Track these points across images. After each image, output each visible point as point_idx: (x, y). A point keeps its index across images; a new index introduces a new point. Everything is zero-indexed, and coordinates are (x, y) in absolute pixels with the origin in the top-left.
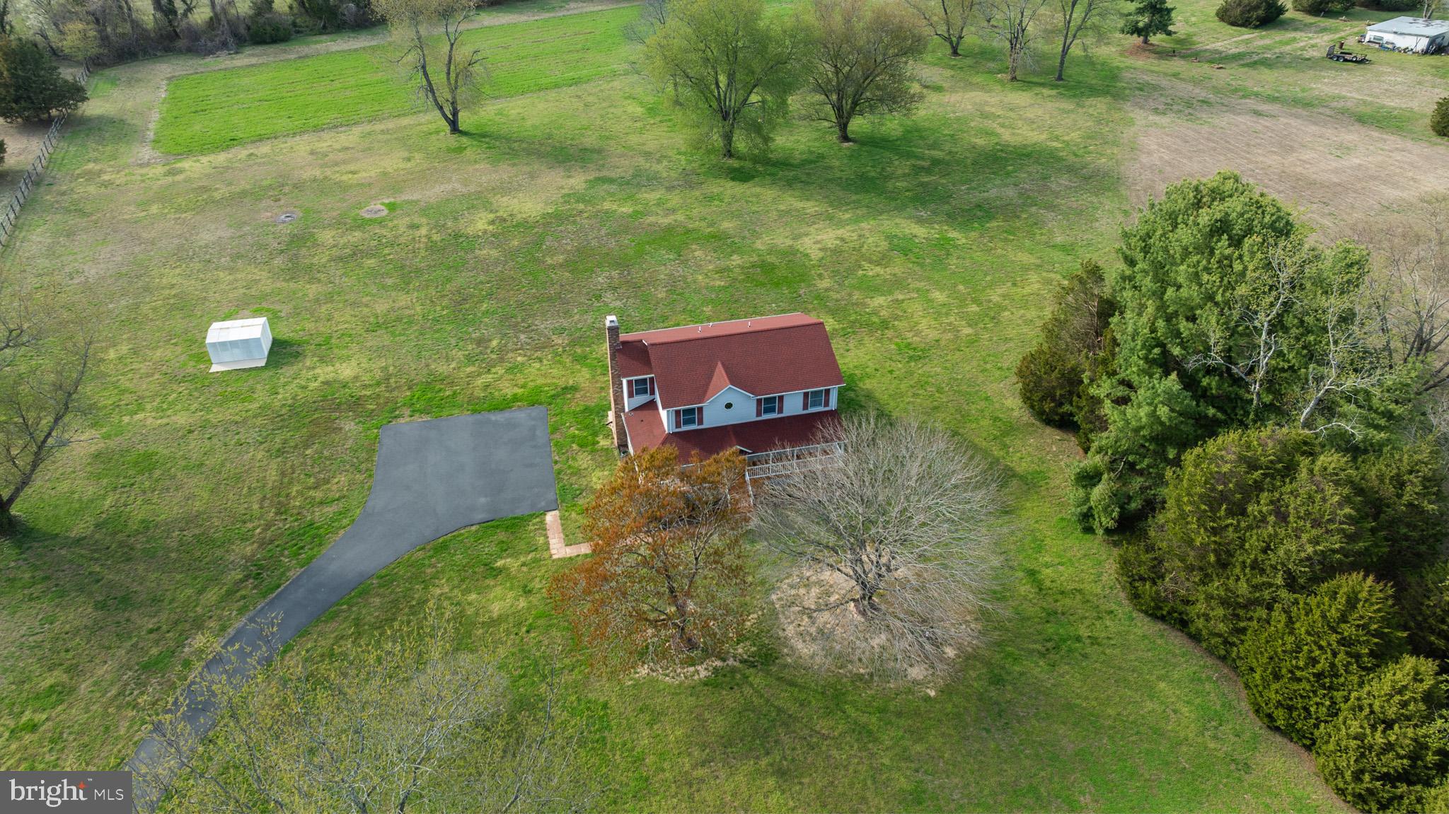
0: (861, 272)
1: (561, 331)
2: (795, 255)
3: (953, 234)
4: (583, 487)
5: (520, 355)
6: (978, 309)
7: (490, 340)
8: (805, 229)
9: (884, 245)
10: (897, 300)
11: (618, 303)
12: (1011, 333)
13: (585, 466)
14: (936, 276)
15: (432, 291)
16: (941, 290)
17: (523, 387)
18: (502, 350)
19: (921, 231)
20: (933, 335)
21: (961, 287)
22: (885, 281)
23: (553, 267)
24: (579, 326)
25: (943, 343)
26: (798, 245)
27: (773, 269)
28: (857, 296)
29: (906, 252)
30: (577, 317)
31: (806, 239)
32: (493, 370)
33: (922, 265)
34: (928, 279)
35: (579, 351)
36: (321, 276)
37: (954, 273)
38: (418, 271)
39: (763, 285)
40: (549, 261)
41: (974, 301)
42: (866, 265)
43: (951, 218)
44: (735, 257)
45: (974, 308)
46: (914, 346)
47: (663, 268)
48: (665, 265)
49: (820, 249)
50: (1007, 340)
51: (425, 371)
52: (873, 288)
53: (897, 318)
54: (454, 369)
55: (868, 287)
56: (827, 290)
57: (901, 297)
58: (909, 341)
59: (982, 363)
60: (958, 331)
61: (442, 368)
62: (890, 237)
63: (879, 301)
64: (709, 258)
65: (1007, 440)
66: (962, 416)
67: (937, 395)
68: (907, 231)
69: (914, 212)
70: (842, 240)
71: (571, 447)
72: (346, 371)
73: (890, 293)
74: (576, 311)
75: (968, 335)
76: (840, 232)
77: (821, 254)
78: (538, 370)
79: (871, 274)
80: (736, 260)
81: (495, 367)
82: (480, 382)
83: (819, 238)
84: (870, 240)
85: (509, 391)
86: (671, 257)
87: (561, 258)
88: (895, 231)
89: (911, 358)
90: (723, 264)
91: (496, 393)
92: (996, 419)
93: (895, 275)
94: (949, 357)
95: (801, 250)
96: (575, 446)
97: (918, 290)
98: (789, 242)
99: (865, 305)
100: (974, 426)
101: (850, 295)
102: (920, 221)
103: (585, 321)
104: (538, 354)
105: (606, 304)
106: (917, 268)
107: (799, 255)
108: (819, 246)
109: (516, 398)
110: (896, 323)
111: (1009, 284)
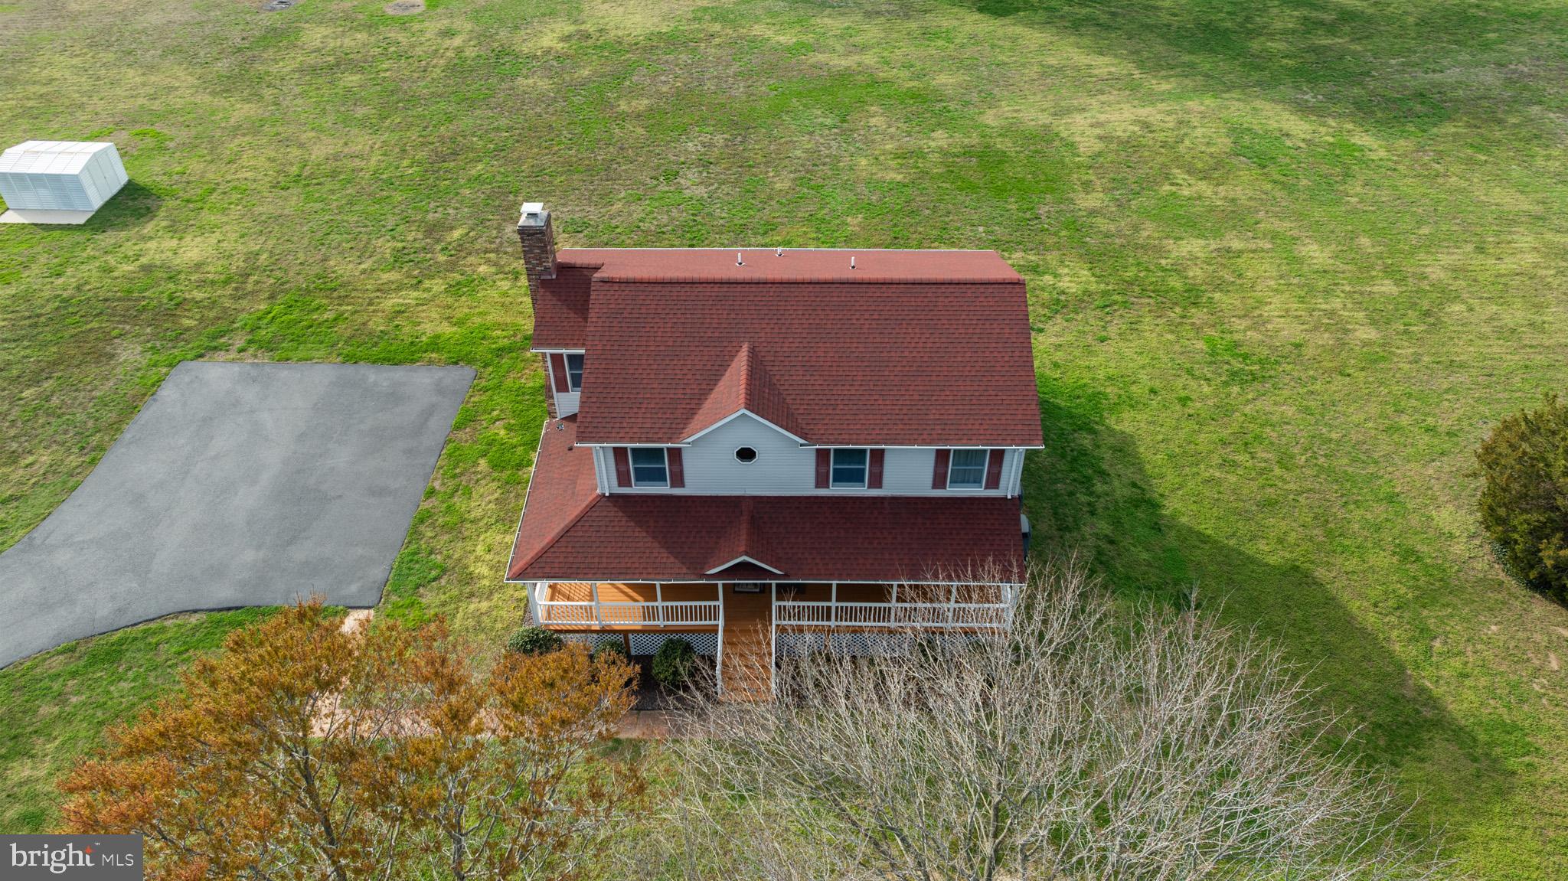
0: (1167, 188)
2: (1049, 142)
3: (1363, 139)
4: (450, 563)
5: (488, 261)
6: (1395, 290)
7: (452, 228)
8: (1083, 100)
9: (1223, 143)
10: (1228, 250)
11: (700, 191)
12: (1464, 351)
13: (477, 513)
14: (1317, 213)
15: (413, 135)
16: (1323, 241)
17: (460, 323)
18: (462, 249)
19: (1299, 127)
20: (1290, 331)
21: (1364, 241)
22: (1212, 209)
23: (624, 117)
24: (614, 223)
25: (1309, 352)
26: (1061, 127)
27: (1000, 162)
28: (1149, 231)
29: (1263, 161)
30: (618, 206)
31: (1078, 118)
32: (427, 284)
33: (1290, 189)
34: (1299, 216)
36: (268, 93)
37: (1353, 212)
38: (413, 100)
39: (974, 188)
40: (623, 106)
41: (1388, 271)
42: (1180, 175)
43: (1364, 111)
44: (939, 133)
45: (1388, 287)
46: (1244, 350)
47: (807, 138)
48: (811, 133)
49: (1100, 138)
50: (1452, 366)
51: (316, 269)
52: (1190, 224)
53: (1220, 286)
54: (364, 272)
55: (1175, 218)
56: (1093, 213)
57: (1236, 245)
58: (1237, 337)
59: (1390, 410)
60: (1347, 331)
61: (344, 267)
62: (1236, 132)
63: (1193, 246)
64: (893, 130)
65: (1430, 617)
66: (1329, 534)
67: (1277, 471)
68: (1273, 124)
69: (1291, 93)
70: (1146, 125)
71: (475, 464)
72: (193, 250)
73: (1217, 233)
74: (622, 195)
75: (1365, 344)
76: (1143, 112)
77: (1099, 146)
78: (505, 294)
79: (1186, 192)
80: (940, 138)
81: (432, 278)
82: (391, 303)
83: (1102, 118)
84: (1199, 132)
85: (432, 325)
86: (828, 122)
87: (643, 104)
88: (1249, 121)
89: (1234, 374)
90: (911, 143)
91: (407, 329)
92: (1409, 555)
93: (1233, 200)
94: (1318, 386)
95: (1064, 134)
96: (483, 463)
97: (1274, 236)
98: (1045, 119)
99: (1160, 251)
100: (1352, 564)
101: (1136, 228)
102: (1303, 109)
103: (630, 214)
105: (679, 190)
106: (1279, 194)
107: (1057, 143)
108: (1098, 131)
109: (435, 344)
110: (1217, 296)
111: (1470, 248)
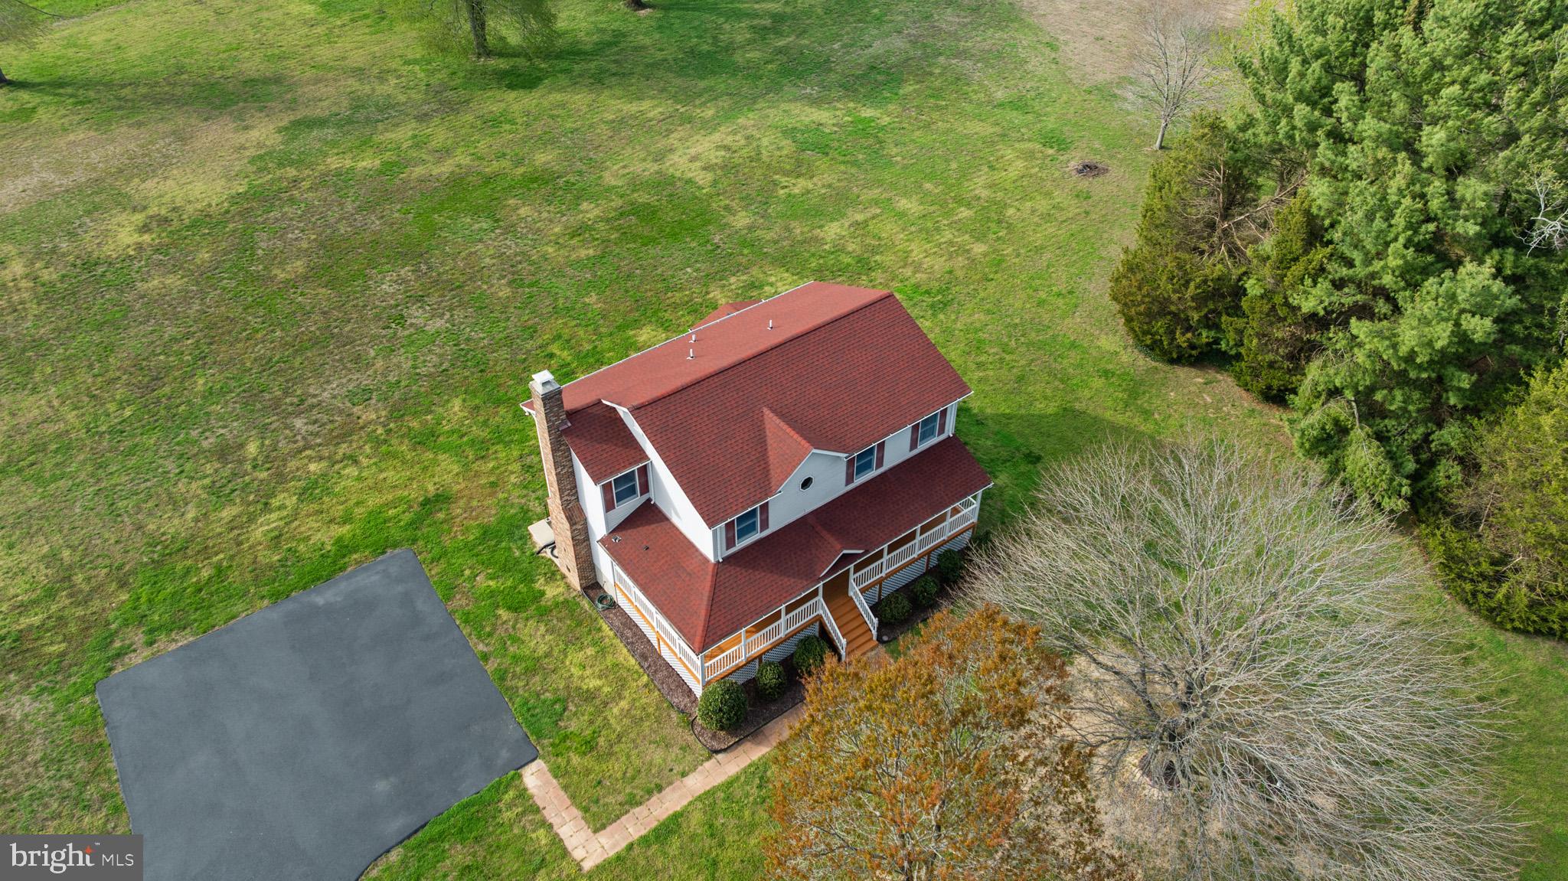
0: (782, 192)
1: (364, 396)
2: (673, 184)
3: (868, 113)
4: (563, 694)
5: (310, 459)
6: (970, 213)
7: (241, 446)
8: (662, 143)
9: (788, 146)
10: (857, 223)
11: (439, 323)
12: (1038, 238)
13: (542, 649)
14: (887, 176)
15: (85, 377)
16: (906, 194)
17: (347, 519)
18: (272, 459)
19: (823, 116)
20: (939, 264)
21: (928, 186)
22: (823, 197)
23: (291, 284)
24: (392, 379)
25: (960, 274)
26: (668, 168)
27: (654, 213)
28: (798, 229)
29: (824, 150)
30: (380, 364)
31: (674, 158)
32: (275, 502)
33: (855, 163)
34: (880, 183)
35: (415, 424)
37: (905, 167)
39: (653, 241)
40: (281, 275)
41: (959, 201)
42: (782, 179)
43: (849, 90)
44: (585, 206)
45: (964, 213)
46: (924, 288)
47: (480, 246)
48: (481, 240)
49: (704, 169)
50: (1039, 250)
51: (139, 540)
52: (816, 212)
53: (874, 251)
54: (197, 520)
55: (807, 212)
56: (751, 228)
57: (860, 217)
58: (913, 281)
59: (1030, 292)
60: (968, 251)
61: (173, 526)
62: (789, 132)
63: (833, 231)
64: (545, 215)
65: (1143, 403)
66: (1062, 381)
67: (1008, 357)
68: (807, 120)
69: (796, 91)
70: (727, 148)
71: (498, 617)
73: (843, 216)
74: (372, 353)
75: (985, 255)
76: (716, 137)
77: (710, 176)
78: (359, 479)
79: (796, 191)
80: (590, 211)
81: (273, 495)
82: (259, 532)
83: (693, 151)
84: (765, 142)
85: (325, 536)
86: (485, 226)
87: (299, 266)
88: (790, 122)
89: (932, 306)
90: (573, 220)
91: (302, 548)
92: (1106, 374)
93: (830, 186)
94: (982, 295)
95: (678, 174)
96: (504, 614)
97: (876, 202)
98: (652, 167)
99: (818, 240)
100: (1087, 393)
101: (788, 229)
102: (816, 102)
103: (399, 366)
104: (343, 449)
105: (420, 330)
106: (853, 170)
107: (679, 184)
108: (698, 164)
109: (344, 548)
110: (878, 258)
111: (985, 169)
